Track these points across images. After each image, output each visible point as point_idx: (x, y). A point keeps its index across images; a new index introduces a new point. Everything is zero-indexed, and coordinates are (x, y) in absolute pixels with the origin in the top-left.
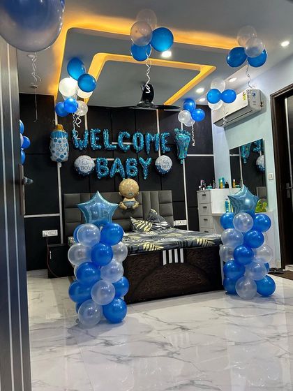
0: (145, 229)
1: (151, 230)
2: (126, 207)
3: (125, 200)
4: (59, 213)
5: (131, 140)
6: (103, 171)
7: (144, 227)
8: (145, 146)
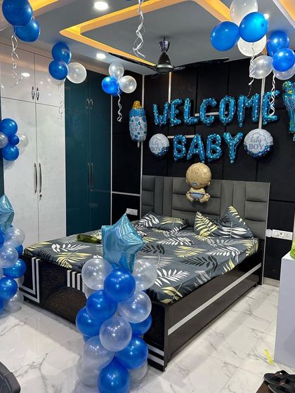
0: (202, 232)
1: (210, 235)
2: (191, 199)
3: (192, 190)
4: (139, 193)
5: (217, 108)
6: (180, 151)
7: (201, 229)
8: (236, 116)
